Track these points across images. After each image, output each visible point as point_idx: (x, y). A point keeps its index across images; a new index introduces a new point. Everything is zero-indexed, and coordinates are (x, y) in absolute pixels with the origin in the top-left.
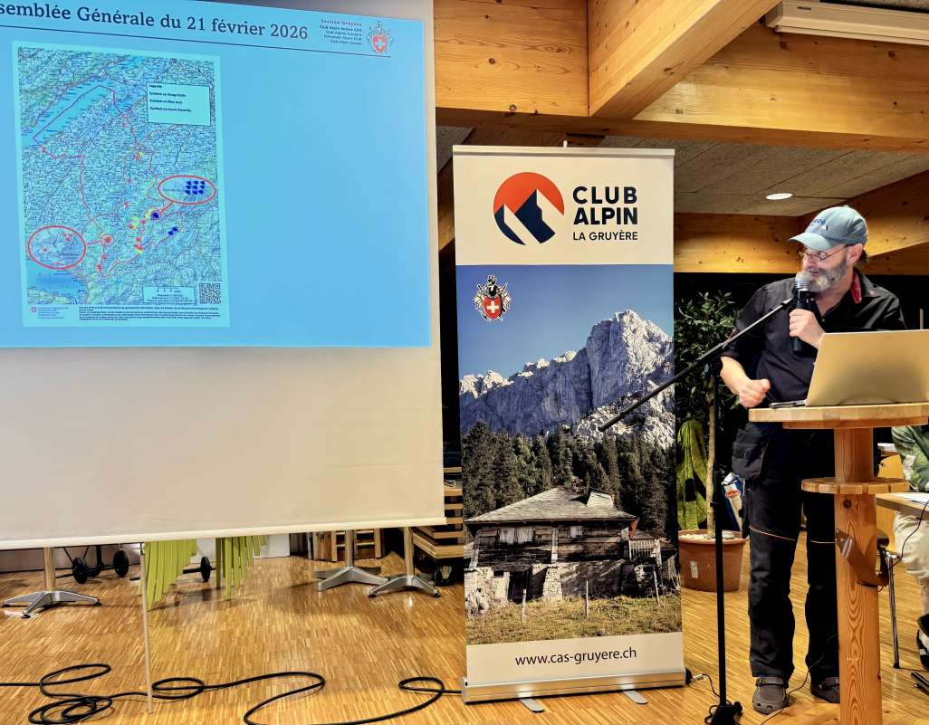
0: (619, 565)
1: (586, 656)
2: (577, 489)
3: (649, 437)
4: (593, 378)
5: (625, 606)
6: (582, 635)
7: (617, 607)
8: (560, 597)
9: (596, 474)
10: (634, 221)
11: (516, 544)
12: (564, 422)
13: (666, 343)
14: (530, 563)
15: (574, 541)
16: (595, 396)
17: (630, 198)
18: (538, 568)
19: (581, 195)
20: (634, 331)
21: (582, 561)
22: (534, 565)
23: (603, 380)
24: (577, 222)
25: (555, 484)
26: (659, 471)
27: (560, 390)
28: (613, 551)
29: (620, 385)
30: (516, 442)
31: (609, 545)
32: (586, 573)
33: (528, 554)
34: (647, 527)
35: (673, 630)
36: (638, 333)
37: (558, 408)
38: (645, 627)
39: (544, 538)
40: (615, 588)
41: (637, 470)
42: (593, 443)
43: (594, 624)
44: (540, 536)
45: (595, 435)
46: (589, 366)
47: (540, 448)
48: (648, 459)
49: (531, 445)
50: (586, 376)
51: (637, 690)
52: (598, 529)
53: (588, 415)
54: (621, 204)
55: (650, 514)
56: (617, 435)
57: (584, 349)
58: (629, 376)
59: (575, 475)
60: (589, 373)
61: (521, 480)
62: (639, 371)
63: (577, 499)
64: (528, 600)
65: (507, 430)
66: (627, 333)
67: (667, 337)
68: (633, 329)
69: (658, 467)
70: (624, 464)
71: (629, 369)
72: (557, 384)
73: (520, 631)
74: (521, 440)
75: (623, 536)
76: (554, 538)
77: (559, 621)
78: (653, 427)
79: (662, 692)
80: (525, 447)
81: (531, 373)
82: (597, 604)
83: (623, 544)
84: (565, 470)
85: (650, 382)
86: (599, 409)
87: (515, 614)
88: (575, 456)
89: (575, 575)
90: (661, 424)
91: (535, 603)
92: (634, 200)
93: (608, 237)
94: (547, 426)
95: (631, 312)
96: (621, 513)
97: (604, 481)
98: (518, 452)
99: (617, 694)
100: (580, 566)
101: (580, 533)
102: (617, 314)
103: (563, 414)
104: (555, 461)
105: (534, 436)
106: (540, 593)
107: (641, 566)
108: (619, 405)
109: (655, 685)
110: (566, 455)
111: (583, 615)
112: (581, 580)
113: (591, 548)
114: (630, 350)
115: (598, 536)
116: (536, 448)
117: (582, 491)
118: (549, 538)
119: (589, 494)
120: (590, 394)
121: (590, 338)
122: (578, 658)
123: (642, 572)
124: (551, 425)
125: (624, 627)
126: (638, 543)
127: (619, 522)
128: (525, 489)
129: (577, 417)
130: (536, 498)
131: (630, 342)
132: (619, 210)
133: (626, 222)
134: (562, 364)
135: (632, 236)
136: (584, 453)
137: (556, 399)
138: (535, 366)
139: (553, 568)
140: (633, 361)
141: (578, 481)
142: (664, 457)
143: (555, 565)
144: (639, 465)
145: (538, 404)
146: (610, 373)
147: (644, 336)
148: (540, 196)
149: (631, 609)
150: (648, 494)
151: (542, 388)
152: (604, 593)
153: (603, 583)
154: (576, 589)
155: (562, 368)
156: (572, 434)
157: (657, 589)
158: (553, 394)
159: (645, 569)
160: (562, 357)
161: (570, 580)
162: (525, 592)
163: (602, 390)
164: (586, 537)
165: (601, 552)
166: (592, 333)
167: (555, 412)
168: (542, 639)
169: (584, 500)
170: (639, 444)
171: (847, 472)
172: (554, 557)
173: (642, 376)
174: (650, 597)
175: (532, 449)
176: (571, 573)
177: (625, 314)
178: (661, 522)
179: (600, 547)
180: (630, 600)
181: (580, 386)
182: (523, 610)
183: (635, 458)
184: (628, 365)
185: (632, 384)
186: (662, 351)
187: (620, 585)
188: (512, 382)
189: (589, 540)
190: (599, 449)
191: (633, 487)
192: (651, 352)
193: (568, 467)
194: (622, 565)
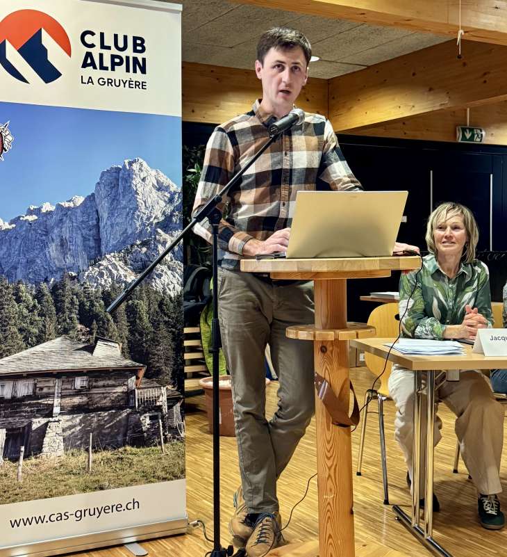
0: (124, 415)
1: (87, 512)
2: (83, 338)
3: (157, 285)
4: (102, 225)
5: (130, 456)
6: (84, 491)
7: (122, 459)
8: (61, 452)
9: (104, 323)
10: (143, 71)
11: (14, 399)
12: (70, 268)
13: (175, 193)
14: (29, 417)
15: (78, 393)
16: (103, 242)
17: (139, 48)
18: (37, 423)
19: (88, 39)
20: (144, 180)
21: (85, 413)
22: (34, 420)
23: (112, 226)
24: (85, 65)
25: (59, 334)
26: (166, 319)
27: (67, 235)
28: (119, 402)
29: (130, 231)
30: (17, 290)
31: (116, 395)
32: (90, 425)
33: (27, 409)
34: (153, 375)
35: (177, 477)
36: (147, 182)
37: (65, 254)
38: (148, 477)
39: (45, 390)
40: (120, 438)
41: (145, 318)
42: (101, 290)
43: (96, 478)
44: (41, 389)
45: (103, 283)
46: (97, 211)
47: (43, 295)
48: (156, 306)
49: (34, 292)
50: (95, 222)
51: (138, 542)
52: (104, 379)
53: (95, 262)
54: (129, 52)
55: (158, 362)
56: (125, 282)
57: (93, 195)
58: (138, 224)
59: (81, 323)
60: (98, 220)
61: (21, 330)
62: (148, 219)
63: (84, 349)
64: (25, 458)
65: (7, 276)
66: (136, 181)
67: (176, 187)
68: (142, 177)
69: (165, 314)
70: (132, 312)
71: (138, 216)
72: (63, 229)
73: (16, 492)
74: (22, 287)
75: (130, 386)
76: (57, 390)
77: (58, 478)
78: (161, 275)
79: (163, 542)
80: (27, 295)
81: (35, 217)
82: (100, 457)
83: (130, 394)
84: (71, 319)
85: (159, 230)
86: (108, 256)
87: (11, 474)
88: (82, 304)
89: (78, 428)
90: (169, 272)
91: (33, 460)
92: (143, 50)
93: (117, 84)
94: (52, 273)
95: (141, 160)
96: (128, 362)
97: (111, 330)
98: (19, 300)
99: (117, 549)
100: (84, 418)
101: (85, 384)
102: (126, 161)
103: (69, 260)
104: (59, 310)
105: (37, 283)
106: (39, 449)
107: (147, 414)
108: (128, 252)
109: (157, 535)
110: (72, 303)
111: (85, 469)
112: (85, 433)
113: (96, 398)
114: (139, 197)
115: (104, 386)
116: (39, 296)
117: (89, 340)
118: (51, 391)
119: (96, 342)
120: (98, 241)
121: (98, 183)
122: (78, 514)
123: (148, 421)
124: (56, 272)
125: (128, 478)
126: (145, 392)
127: (127, 370)
128: (26, 339)
129: (84, 263)
130: (38, 348)
131: (140, 190)
132: (128, 58)
133: (135, 71)
134: (69, 208)
135: (141, 85)
136: (91, 301)
137: (62, 245)
138: (39, 210)
139: (55, 421)
140: (143, 208)
141: (85, 329)
142: (172, 305)
143: (57, 419)
144: (147, 313)
145: (42, 250)
146: (118, 220)
147: (153, 185)
148: (45, 36)
149: (136, 459)
150: (155, 342)
151: (47, 233)
152: (109, 445)
153: (109, 434)
154: (79, 442)
155: (70, 212)
156: (79, 281)
157: (162, 437)
158: (58, 240)
159: (151, 418)
160: (69, 201)
161: (73, 433)
162: (23, 449)
163: (110, 237)
164: (90, 387)
165: (106, 402)
166: (101, 178)
167: (61, 257)
168: (40, 498)
169: (90, 349)
170: (148, 291)
171: (324, 320)
172: (56, 410)
173: (151, 224)
174: (155, 446)
175: (35, 297)
176: (74, 426)
177: (135, 161)
178: (168, 370)
179: (105, 398)
180: (134, 450)
181: (88, 232)
182: (20, 468)
183: (143, 306)
184: (137, 213)
185: (141, 232)
186: (171, 200)
187: (125, 435)
188: (14, 226)
189: (95, 391)
190: (107, 297)
191: (141, 334)
192: (160, 201)
193: (74, 315)
194: (128, 415)
